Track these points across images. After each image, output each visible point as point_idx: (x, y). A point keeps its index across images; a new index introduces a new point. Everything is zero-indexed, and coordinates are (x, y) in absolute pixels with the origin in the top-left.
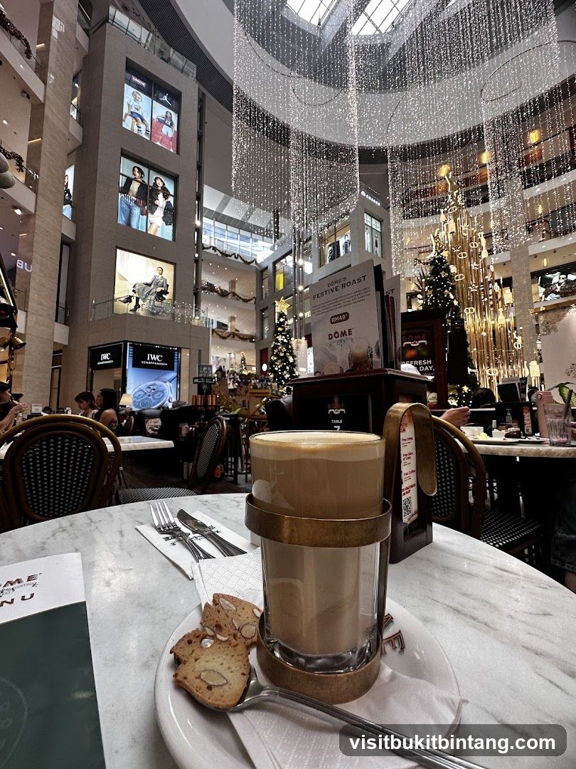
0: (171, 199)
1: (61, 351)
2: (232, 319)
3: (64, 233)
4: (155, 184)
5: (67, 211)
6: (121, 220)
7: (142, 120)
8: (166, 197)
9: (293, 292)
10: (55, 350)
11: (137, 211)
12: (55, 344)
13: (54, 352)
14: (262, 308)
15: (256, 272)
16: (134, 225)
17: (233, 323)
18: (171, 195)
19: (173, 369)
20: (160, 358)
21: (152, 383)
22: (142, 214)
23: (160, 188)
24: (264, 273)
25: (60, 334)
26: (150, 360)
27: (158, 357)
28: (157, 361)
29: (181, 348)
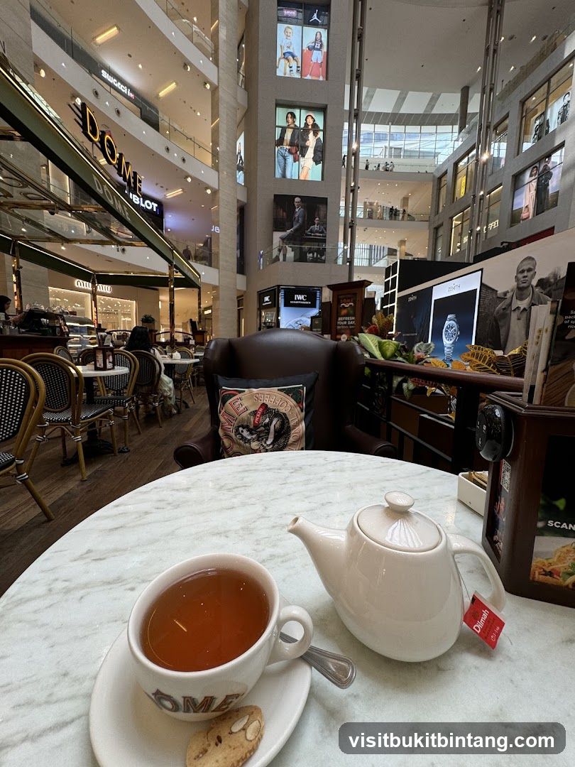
0: (320, 135)
1: (242, 296)
2: (402, 242)
3: (240, 199)
4: (306, 124)
5: (240, 177)
6: (278, 175)
7: (293, 57)
8: (315, 134)
9: (471, 202)
10: (239, 295)
11: (290, 159)
12: (238, 290)
13: (238, 297)
14: (436, 225)
15: (433, 181)
16: (288, 176)
17: (403, 247)
18: (321, 130)
19: (315, 307)
20: (305, 298)
21: (299, 319)
22: (295, 161)
23: (310, 127)
24: (443, 179)
25: (241, 281)
26: (297, 300)
27: (303, 296)
28: (302, 300)
29: (322, 288)
